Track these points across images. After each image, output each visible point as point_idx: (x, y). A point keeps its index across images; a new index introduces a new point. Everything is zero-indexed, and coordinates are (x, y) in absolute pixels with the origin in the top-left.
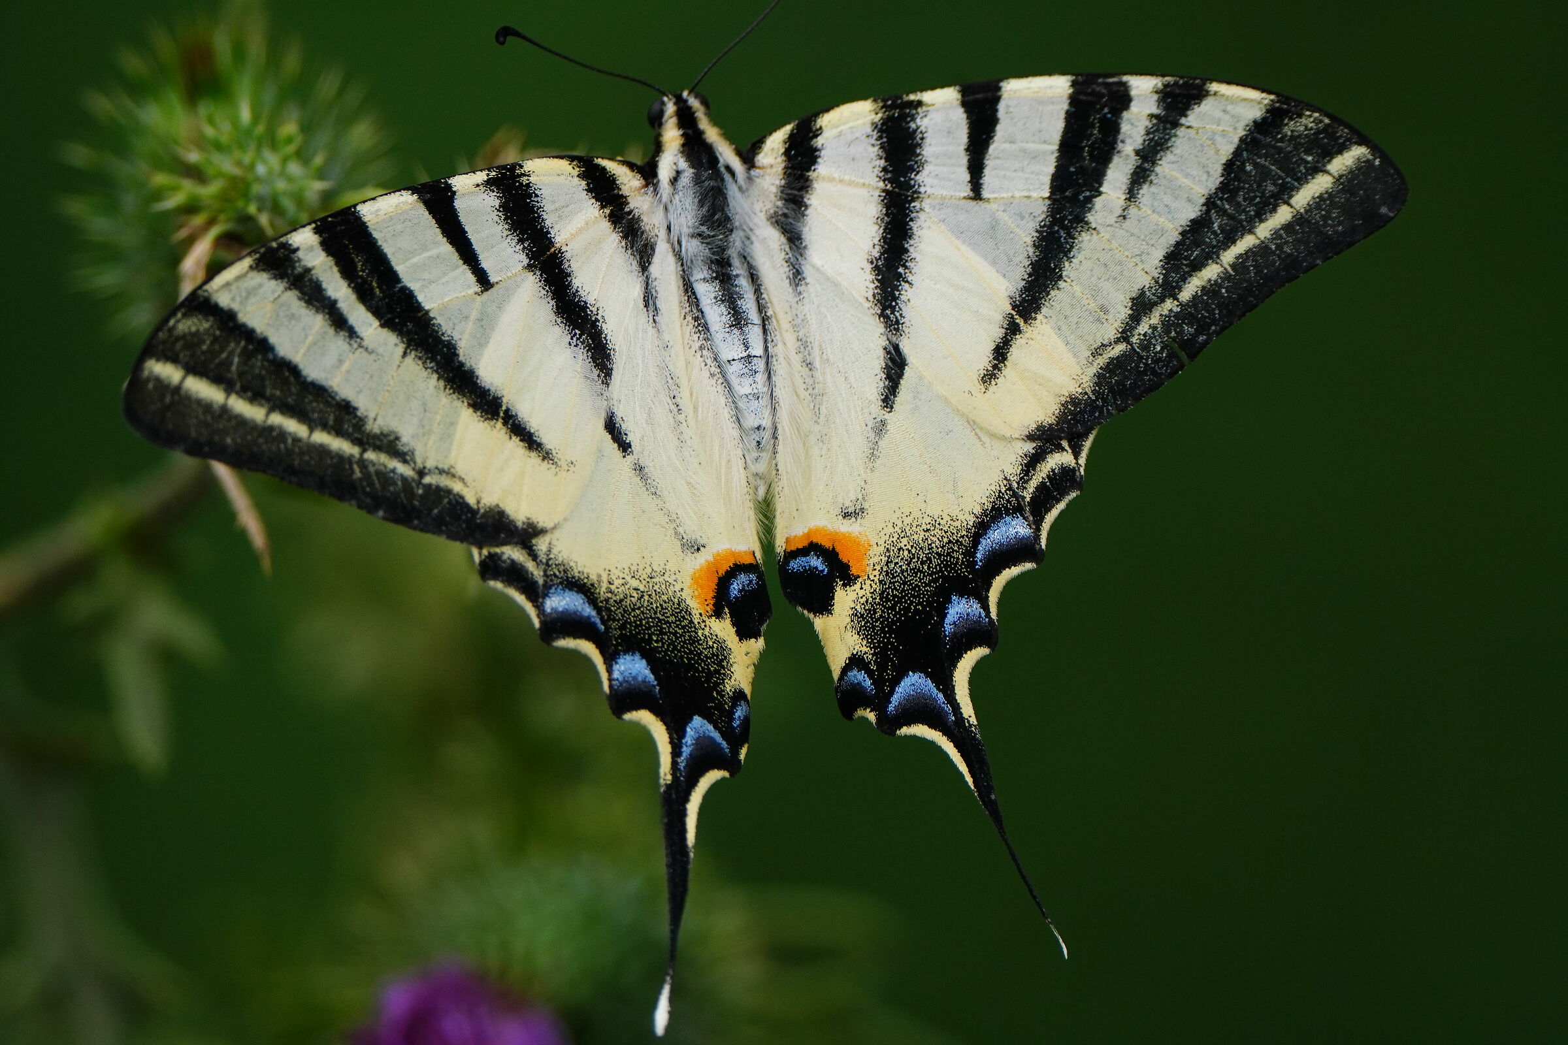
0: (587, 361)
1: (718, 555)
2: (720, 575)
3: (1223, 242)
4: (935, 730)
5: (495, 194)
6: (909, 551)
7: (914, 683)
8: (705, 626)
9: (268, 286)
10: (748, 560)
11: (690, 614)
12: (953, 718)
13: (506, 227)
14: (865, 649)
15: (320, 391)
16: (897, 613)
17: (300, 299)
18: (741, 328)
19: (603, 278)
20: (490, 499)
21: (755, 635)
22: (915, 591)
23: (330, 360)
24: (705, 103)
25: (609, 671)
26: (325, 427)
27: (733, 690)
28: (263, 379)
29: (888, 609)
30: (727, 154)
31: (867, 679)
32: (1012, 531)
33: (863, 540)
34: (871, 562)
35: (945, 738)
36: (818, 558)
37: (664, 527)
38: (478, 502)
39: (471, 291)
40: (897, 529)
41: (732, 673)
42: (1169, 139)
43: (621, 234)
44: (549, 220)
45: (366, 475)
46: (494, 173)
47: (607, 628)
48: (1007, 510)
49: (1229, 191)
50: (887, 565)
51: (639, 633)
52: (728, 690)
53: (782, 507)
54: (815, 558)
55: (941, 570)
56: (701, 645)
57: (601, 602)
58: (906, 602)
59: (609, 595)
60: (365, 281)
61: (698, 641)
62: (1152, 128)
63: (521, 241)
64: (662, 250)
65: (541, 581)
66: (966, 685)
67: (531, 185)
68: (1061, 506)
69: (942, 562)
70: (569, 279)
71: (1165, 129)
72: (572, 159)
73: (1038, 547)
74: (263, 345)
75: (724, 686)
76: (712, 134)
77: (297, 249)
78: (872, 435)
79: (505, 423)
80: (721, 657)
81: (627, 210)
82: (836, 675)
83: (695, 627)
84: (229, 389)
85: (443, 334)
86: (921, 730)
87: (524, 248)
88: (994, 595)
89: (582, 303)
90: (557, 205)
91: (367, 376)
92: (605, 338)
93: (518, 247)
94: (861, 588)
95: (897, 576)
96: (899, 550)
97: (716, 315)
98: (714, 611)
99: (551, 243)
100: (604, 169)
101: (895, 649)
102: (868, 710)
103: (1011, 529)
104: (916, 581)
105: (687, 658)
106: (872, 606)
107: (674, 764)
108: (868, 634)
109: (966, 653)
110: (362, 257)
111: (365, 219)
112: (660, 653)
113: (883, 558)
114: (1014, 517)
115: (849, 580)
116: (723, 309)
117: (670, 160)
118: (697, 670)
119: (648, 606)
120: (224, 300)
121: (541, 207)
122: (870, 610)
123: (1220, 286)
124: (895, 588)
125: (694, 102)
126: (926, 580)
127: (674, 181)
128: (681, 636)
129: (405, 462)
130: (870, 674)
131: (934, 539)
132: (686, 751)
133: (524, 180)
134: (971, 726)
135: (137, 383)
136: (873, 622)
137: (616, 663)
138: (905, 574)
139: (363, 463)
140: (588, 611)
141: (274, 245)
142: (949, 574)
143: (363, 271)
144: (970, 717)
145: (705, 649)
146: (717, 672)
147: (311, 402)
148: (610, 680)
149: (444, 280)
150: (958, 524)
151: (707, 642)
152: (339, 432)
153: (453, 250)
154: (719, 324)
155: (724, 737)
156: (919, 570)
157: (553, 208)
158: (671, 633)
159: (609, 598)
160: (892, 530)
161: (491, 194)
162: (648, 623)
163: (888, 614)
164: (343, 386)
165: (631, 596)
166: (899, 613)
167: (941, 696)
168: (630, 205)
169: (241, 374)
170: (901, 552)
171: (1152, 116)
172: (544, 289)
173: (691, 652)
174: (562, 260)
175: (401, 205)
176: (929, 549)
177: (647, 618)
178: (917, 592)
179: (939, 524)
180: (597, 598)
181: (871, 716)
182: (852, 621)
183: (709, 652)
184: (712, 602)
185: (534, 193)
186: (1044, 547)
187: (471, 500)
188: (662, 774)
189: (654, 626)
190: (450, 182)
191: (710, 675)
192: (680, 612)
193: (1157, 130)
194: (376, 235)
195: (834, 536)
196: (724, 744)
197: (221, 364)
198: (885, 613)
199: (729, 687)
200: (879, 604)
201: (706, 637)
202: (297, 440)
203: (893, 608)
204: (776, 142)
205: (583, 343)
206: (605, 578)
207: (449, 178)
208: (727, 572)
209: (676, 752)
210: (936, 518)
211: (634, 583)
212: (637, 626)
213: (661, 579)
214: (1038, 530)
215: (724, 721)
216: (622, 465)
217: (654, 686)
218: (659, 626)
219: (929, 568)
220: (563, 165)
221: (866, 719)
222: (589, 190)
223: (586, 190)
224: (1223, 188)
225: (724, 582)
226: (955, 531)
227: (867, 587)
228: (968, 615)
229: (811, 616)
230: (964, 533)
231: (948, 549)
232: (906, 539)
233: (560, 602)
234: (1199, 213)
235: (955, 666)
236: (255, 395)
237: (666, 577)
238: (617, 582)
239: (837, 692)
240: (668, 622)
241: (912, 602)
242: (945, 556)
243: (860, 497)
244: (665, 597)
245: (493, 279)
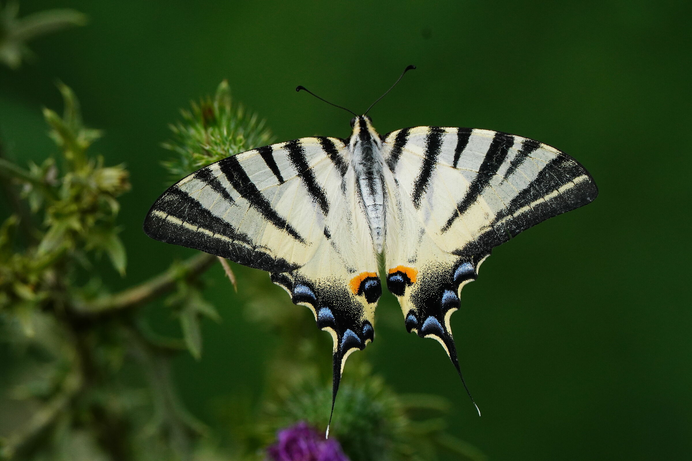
0: (319, 208)
1: (362, 274)
2: (362, 281)
3: (533, 199)
4: (437, 336)
5: (288, 150)
6: (431, 274)
7: (431, 320)
8: (354, 298)
9: (200, 184)
10: (374, 276)
11: (349, 294)
12: (444, 332)
13: (291, 161)
14: (414, 308)
15: (218, 220)
16: (426, 296)
17: (212, 188)
18: (373, 195)
19: (327, 179)
20: (280, 256)
21: (374, 301)
22: (432, 288)
23: (222, 209)
24: (370, 119)
25: (318, 314)
26: (219, 232)
27: (363, 320)
28: (197, 216)
29: (423, 294)
30: (374, 136)
31: (415, 318)
32: (467, 268)
33: (415, 270)
34: (418, 278)
35: (441, 339)
36: (400, 276)
37: (341, 264)
38: (276, 257)
39: (276, 184)
40: (427, 267)
41: (363, 314)
42: (523, 160)
43: (335, 163)
44: (308, 159)
45: (234, 249)
46: (288, 143)
47: (317, 299)
48: (465, 261)
49: (539, 182)
50: (423, 279)
51: (329, 300)
52: (361, 320)
53: (387, 258)
54: (399, 276)
55: (441, 281)
56: (352, 304)
57: (316, 290)
58: (429, 292)
59: (319, 287)
60: (237, 181)
61: (351, 303)
62: (518, 155)
63: (297, 166)
64: (350, 169)
65: (293, 283)
66: (449, 321)
67: (302, 147)
68: (484, 259)
69: (442, 278)
70: (314, 179)
71: (522, 156)
72: (318, 137)
73: (475, 274)
74: (198, 204)
75: (360, 319)
76: (371, 130)
77: (212, 171)
78: (420, 234)
79: (287, 230)
80: (359, 309)
81: (338, 155)
82: (405, 317)
83: (350, 299)
84: (184, 219)
85: (265, 199)
86: (432, 336)
87: (297, 169)
88: (459, 290)
89: (319, 188)
90: (311, 154)
91: (236, 214)
92: (326, 199)
93: (295, 168)
94: (414, 287)
95: (426, 283)
96: (427, 274)
97: (365, 190)
98: (358, 293)
99: (308, 167)
100: (330, 141)
101: (425, 308)
102: (415, 329)
103: (466, 267)
104: (433, 285)
105: (346, 309)
106: (418, 293)
107: (339, 346)
108: (416, 303)
109: (449, 310)
110: (236, 173)
111: (238, 160)
112: (336, 307)
113: (422, 276)
114: (467, 263)
115: (410, 284)
116: (368, 188)
117: (355, 137)
118: (350, 313)
119: (333, 291)
120: (183, 189)
121: (305, 155)
122: (417, 294)
123: (528, 214)
124: (426, 287)
125: (366, 119)
126: (437, 284)
127: (355, 145)
128: (345, 301)
129: (249, 244)
130: (416, 316)
131: (440, 270)
132: (343, 341)
133: (299, 145)
134: (450, 335)
135: (148, 218)
136: (418, 298)
137: (320, 311)
138: (429, 282)
139: (233, 245)
140: (310, 292)
141: (204, 169)
142: (444, 282)
143: (236, 178)
144: (450, 332)
145: (353, 306)
146: (357, 314)
147: (214, 224)
148: (318, 317)
149: (266, 180)
150: (448, 265)
151: (354, 304)
152: (224, 234)
153: (271, 170)
154: (366, 194)
155: (359, 336)
156: (434, 281)
157: (309, 155)
158: (341, 300)
159: (319, 288)
160: (425, 267)
161: (286, 150)
162: (332, 297)
163: (423, 296)
164: (226, 218)
165: (327, 288)
166: (427, 296)
167: (440, 324)
168: (339, 153)
169: (188, 215)
170: (428, 275)
171: (519, 151)
172: (304, 183)
173: (348, 307)
174: (312, 173)
175: (252, 155)
176: (438, 274)
177: (332, 295)
178: (433, 288)
179: (442, 265)
180: (314, 288)
181: (416, 331)
182: (411, 298)
183: (355, 307)
184: (358, 290)
185: (303, 149)
186: (477, 274)
187: (273, 257)
188: (334, 349)
189: (334, 298)
190: (271, 146)
191: (354, 315)
192: (345, 293)
193: (519, 156)
194: (242, 165)
195: (406, 269)
196: (359, 339)
197: (181, 211)
198: (422, 295)
199: (362, 319)
200: (420, 292)
201: (354, 302)
202: (208, 237)
203: (425, 294)
204: (394, 135)
205: (318, 201)
206: (318, 282)
207: (271, 145)
208: (364, 280)
209: (340, 341)
210: (441, 263)
211: (328, 283)
212: (328, 298)
213: (339, 282)
214: (476, 268)
215: (359, 331)
216: (327, 242)
217: (333, 319)
218: (336, 298)
219: (437, 280)
220: (315, 140)
221: (414, 332)
222: (323, 148)
223: (322, 148)
224: (537, 180)
225: (363, 283)
226: (447, 268)
227: (416, 286)
228: (450, 297)
229: (397, 296)
230: (450, 268)
231: (444, 274)
232: (430, 270)
233: (300, 289)
234: (527, 188)
235: (445, 314)
236: (193, 222)
237: (340, 281)
238: (322, 283)
239: (406, 323)
240: (340, 297)
241: (431, 292)
242: (443, 277)
243: (415, 255)
244: (339, 288)
245: (284, 180)
